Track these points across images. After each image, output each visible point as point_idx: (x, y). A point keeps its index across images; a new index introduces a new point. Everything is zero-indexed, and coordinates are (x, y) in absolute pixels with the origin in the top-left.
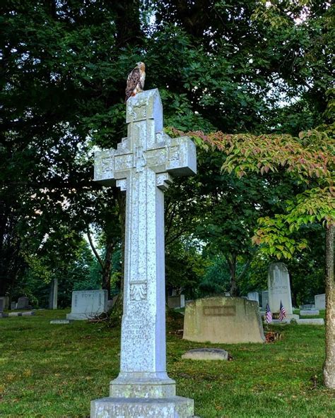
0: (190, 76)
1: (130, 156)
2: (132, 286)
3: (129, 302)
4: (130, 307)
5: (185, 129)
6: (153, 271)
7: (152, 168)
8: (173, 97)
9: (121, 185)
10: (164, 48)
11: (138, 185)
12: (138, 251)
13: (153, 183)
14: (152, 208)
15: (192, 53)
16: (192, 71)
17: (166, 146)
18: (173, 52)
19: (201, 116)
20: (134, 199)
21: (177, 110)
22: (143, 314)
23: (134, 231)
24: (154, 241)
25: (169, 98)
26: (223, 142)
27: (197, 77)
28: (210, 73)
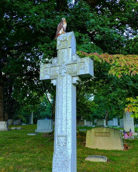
0: (90, 26)
1: (58, 67)
2: (59, 138)
3: (57, 147)
4: (57, 150)
5: (87, 51)
6: (70, 130)
7: (70, 74)
8: (82, 35)
9: (54, 82)
10: (77, 12)
11: (63, 83)
12: (62, 119)
13: (70, 82)
14: (70, 95)
15: (91, 15)
16: (91, 23)
17: (77, 62)
18: (82, 14)
19: (95, 45)
20: (60, 90)
21: (84, 42)
22: (64, 154)
23: (60, 108)
24: (71, 114)
25: (80, 36)
26: (108, 58)
27: (93, 26)
28: (99, 24)
